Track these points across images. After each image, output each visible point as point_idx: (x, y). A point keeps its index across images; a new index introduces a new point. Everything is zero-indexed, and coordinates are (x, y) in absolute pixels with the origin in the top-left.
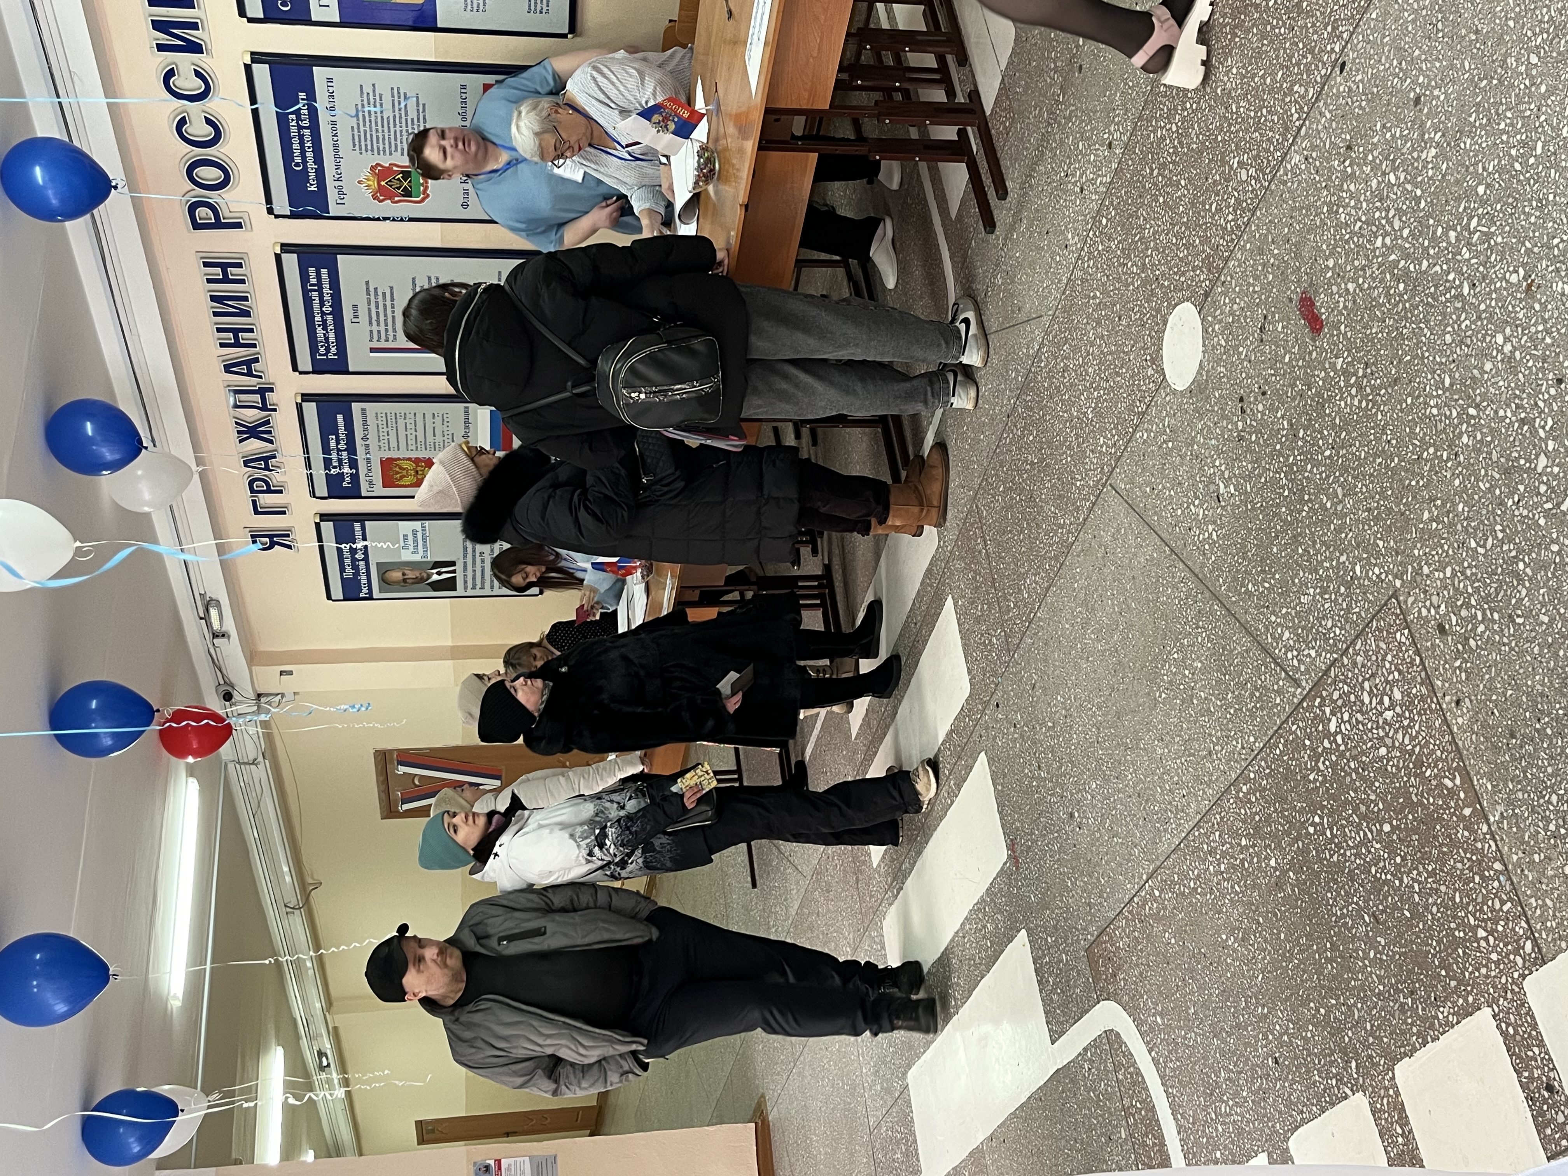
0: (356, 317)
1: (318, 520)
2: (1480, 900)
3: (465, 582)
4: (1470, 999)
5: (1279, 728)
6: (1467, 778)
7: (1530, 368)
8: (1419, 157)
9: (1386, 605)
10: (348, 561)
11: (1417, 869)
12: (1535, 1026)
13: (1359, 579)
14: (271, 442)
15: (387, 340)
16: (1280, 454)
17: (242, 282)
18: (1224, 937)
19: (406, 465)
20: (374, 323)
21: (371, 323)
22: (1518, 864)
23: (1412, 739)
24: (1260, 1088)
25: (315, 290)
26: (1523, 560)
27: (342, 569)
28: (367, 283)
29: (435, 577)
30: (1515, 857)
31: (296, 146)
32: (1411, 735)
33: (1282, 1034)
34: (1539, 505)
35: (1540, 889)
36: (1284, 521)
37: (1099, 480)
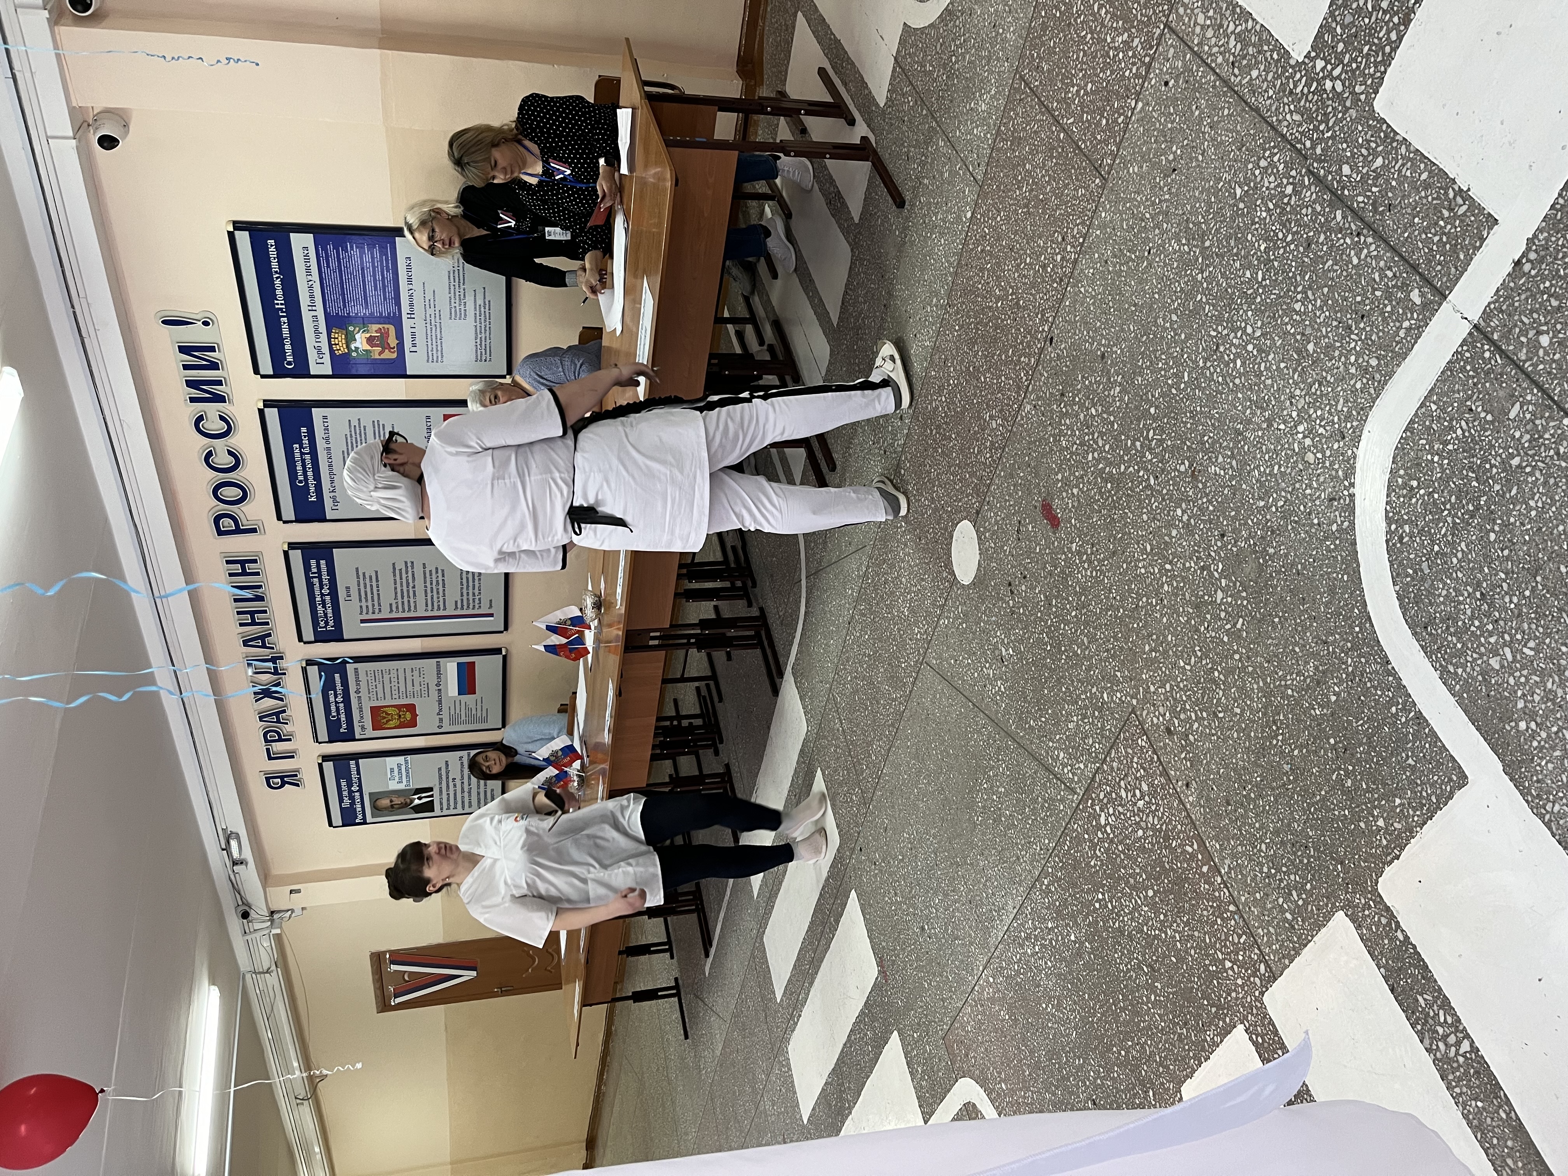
0: (349, 596)
1: (320, 761)
2: (1223, 938)
3: (441, 804)
4: (1228, 1020)
5: (1065, 829)
6: (1202, 843)
7: (1202, 530)
8: (1109, 394)
9: (1128, 719)
10: (345, 793)
11: (1175, 922)
12: (1276, 1033)
13: (1107, 703)
14: (282, 700)
15: (373, 613)
16: (1041, 619)
17: (258, 574)
19: (390, 711)
20: (363, 600)
21: (360, 600)
22: (1246, 904)
23: (1160, 819)
25: (315, 577)
27: (341, 800)
28: (357, 569)
29: (417, 802)
30: (1243, 899)
31: (299, 468)
32: (1158, 817)
33: (1095, 1079)
34: (1222, 627)
35: (1263, 921)
36: (1050, 669)
37: (917, 661)
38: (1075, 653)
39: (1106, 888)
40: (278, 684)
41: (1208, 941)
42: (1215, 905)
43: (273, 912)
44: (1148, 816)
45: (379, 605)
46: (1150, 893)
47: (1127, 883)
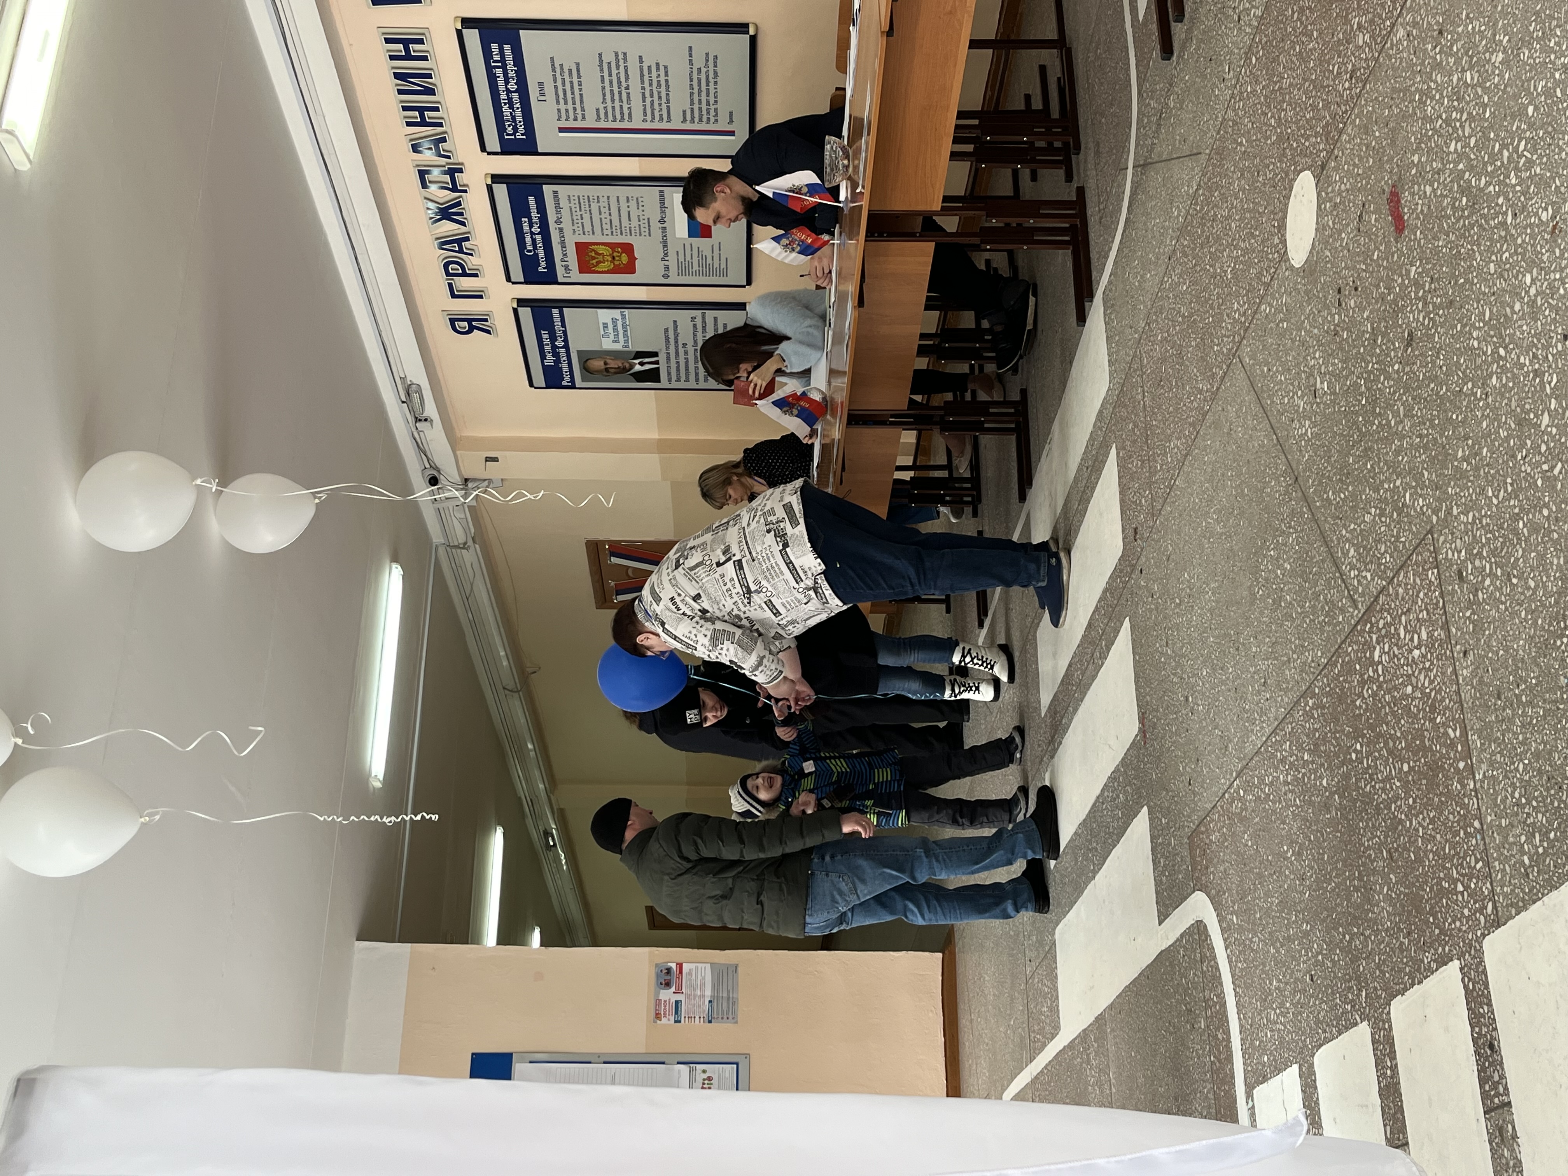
0: (543, 95)
1: (515, 306)
2: (1462, 855)
3: (669, 374)
4: (1447, 948)
5: (1339, 647)
6: (1464, 733)
7: (1546, 317)
9: (1424, 539)
10: (548, 348)
11: (1422, 813)
12: (1487, 986)
13: (1408, 507)
14: (463, 224)
15: (575, 119)
16: (1363, 358)
17: (425, 58)
18: (1285, 848)
19: (601, 249)
20: (562, 101)
21: (558, 102)
22: (1490, 826)
23: (1431, 682)
24: (1298, 1002)
25: (498, 67)
26: (1522, 519)
27: (543, 357)
28: (552, 59)
29: (638, 368)
30: (1489, 818)
32: (1430, 678)
33: (1318, 954)
34: (1539, 464)
35: (1502, 854)
36: (1360, 430)
37: (1230, 350)
38: (1389, 422)
39: (1365, 740)
40: (459, 204)
41: (1447, 851)
42: (1462, 812)
43: (466, 480)
44: (1420, 673)
45: (583, 110)
46: (1406, 768)
47: (1386, 744)
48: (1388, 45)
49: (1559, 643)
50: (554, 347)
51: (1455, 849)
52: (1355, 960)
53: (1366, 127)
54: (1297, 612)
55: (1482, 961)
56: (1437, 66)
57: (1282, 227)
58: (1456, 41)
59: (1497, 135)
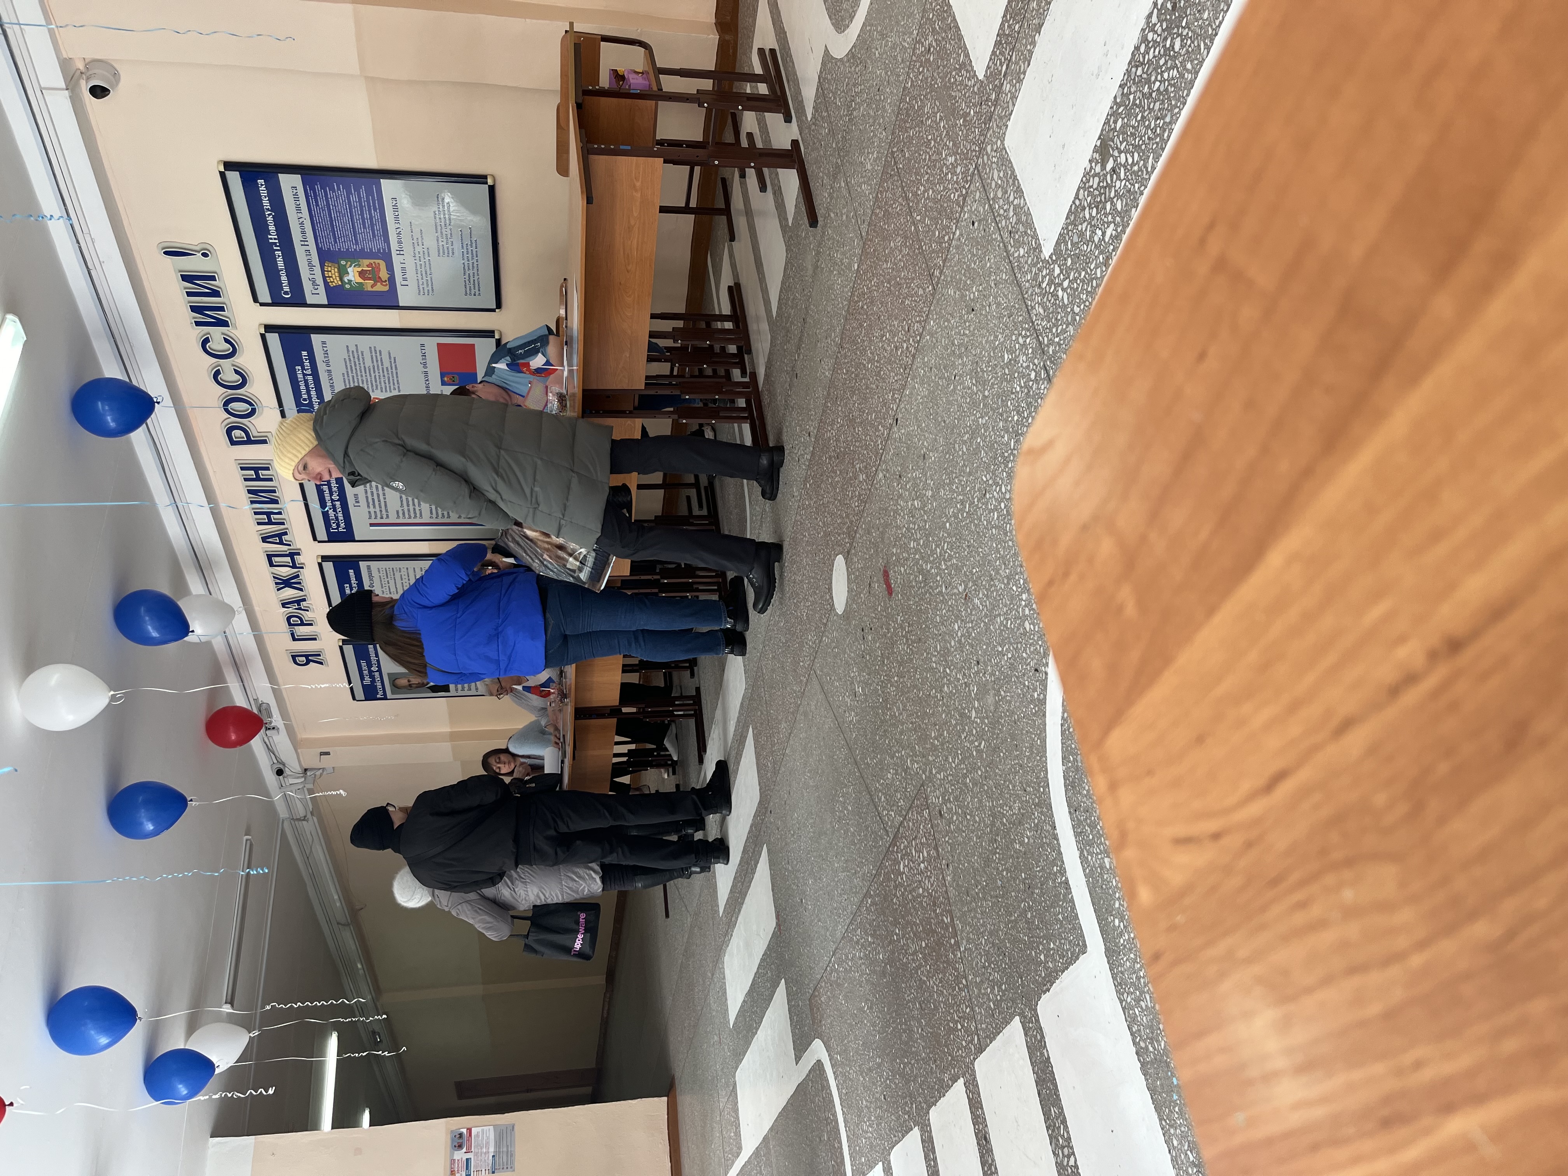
0: (358, 502)
2: (958, 1003)
4: (956, 1070)
6: (952, 918)
7: (967, 650)
8: (926, 494)
9: (920, 790)
10: (366, 672)
14: (301, 590)
15: (382, 518)
17: (271, 480)
18: (863, 1004)
20: (371, 506)
21: (368, 506)
22: (971, 983)
24: (879, 1116)
26: (968, 777)
27: (362, 678)
30: (970, 977)
31: (303, 387)
32: (931, 883)
33: (887, 1079)
34: (973, 742)
35: (979, 1001)
36: (880, 719)
37: (809, 665)
38: (895, 713)
39: (900, 926)
40: (298, 576)
41: (950, 1001)
42: (956, 974)
43: (306, 770)
44: (925, 879)
45: (387, 511)
46: (924, 945)
47: (912, 929)
48: (875, 482)
49: (994, 858)
50: (371, 672)
51: (954, 1000)
52: (908, 1082)
53: (868, 530)
54: (857, 839)
55: (975, 1077)
56: (900, 496)
57: (830, 589)
58: (908, 482)
59: (933, 539)
